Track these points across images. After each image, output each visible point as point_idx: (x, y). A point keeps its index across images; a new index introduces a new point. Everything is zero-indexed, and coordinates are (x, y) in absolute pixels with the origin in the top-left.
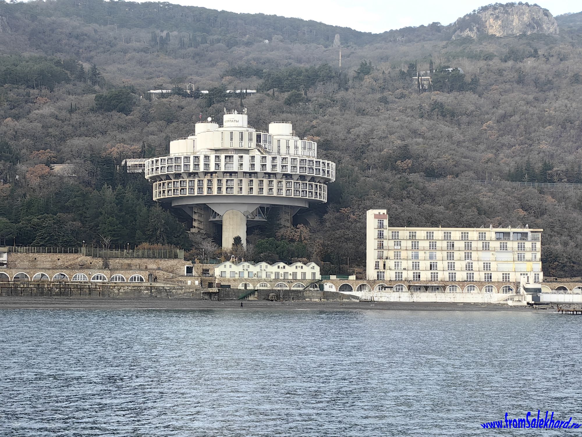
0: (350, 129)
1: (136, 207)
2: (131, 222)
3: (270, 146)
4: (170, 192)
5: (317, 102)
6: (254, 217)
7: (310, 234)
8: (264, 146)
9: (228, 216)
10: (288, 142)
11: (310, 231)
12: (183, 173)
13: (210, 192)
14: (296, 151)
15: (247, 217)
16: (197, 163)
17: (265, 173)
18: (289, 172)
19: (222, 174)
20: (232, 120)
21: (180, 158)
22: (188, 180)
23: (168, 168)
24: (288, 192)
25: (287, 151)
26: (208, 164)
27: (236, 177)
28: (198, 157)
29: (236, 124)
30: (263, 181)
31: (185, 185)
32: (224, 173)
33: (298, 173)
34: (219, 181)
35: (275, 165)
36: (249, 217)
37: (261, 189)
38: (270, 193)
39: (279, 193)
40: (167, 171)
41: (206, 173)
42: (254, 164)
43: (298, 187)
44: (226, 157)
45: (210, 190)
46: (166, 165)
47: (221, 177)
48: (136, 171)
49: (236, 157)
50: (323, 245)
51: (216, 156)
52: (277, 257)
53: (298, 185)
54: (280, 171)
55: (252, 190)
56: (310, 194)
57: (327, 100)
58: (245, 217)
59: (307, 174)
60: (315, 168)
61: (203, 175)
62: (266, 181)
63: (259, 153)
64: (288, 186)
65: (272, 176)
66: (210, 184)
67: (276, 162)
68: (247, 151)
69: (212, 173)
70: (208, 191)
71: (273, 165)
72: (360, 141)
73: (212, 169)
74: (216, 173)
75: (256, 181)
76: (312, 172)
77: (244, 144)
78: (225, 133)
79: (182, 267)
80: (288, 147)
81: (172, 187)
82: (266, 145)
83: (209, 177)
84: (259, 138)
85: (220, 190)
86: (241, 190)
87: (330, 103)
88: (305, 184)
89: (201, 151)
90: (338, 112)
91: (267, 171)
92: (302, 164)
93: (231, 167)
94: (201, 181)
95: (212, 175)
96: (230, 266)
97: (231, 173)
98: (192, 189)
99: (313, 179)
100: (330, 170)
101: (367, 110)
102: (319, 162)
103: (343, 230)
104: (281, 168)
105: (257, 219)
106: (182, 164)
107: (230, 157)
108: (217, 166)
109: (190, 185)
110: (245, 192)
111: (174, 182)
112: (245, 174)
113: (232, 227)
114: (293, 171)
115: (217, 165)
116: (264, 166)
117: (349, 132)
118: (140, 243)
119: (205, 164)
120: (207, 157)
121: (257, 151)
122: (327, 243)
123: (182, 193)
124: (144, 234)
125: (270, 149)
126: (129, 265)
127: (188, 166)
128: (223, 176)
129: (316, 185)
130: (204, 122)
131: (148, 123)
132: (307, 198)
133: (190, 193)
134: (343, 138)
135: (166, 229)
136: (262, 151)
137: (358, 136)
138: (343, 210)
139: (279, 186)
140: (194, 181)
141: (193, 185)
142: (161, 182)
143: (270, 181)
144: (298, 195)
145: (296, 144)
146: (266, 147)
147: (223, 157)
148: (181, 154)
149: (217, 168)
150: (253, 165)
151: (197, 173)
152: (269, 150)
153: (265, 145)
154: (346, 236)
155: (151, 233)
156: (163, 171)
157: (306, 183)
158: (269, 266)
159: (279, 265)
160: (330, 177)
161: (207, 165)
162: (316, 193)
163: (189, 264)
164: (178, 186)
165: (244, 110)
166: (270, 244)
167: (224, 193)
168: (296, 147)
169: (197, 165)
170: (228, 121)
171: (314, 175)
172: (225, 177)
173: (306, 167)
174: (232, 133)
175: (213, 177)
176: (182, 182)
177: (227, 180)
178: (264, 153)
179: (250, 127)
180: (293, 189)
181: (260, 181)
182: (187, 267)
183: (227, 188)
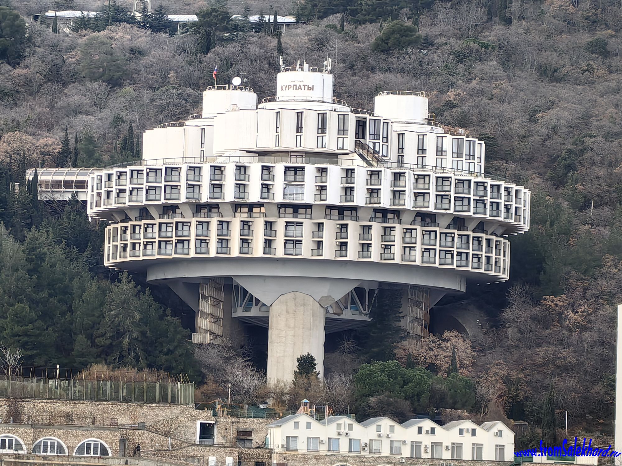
0: (535, 112)
1: (71, 279)
2: (63, 314)
3: (385, 147)
4: (149, 247)
5: (448, 47)
6: (339, 311)
7: (475, 354)
8: (371, 145)
9: (284, 308)
10: (421, 138)
11: (473, 347)
12: (184, 203)
13: (245, 250)
14: (439, 160)
15: (327, 312)
16: (217, 182)
17: (376, 210)
18: (431, 209)
19: (275, 209)
20: (298, 84)
21: (177, 169)
22: (194, 221)
23: (147, 190)
24: (426, 254)
25: (420, 159)
26: (244, 185)
27: (309, 216)
28: (220, 167)
29: (307, 94)
30: (370, 227)
31: (186, 233)
32: (281, 206)
33: (452, 211)
34: (269, 225)
35: (400, 191)
36: (331, 310)
37: (366, 247)
38: (386, 256)
39: (407, 258)
40: (147, 200)
41: (236, 206)
42: (352, 189)
43: (449, 244)
44: (287, 169)
45: (245, 245)
46: (145, 185)
47: (273, 216)
48: (58, 197)
49: (310, 170)
50: (507, 381)
51: (263, 167)
52: (406, 405)
53: (449, 239)
54: (412, 205)
55: (344, 248)
56: (476, 260)
57: (472, 44)
58: (322, 310)
59: (471, 214)
60: (489, 200)
61: (230, 209)
62: (377, 228)
63: (362, 163)
64: (426, 242)
65: (390, 216)
66: (246, 232)
67: (402, 184)
68: (333, 157)
69: (251, 207)
70: (242, 247)
71: (394, 192)
72: (560, 140)
73: (254, 196)
74: (260, 205)
75: (353, 228)
76: (481, 210)
77: (329, 141)
78: (284, 113)
79: (189, 424)
80: (422, 150)
81: (156, 235)
82: (377, 145)
83: (245, 215)
84: (361, 128)
85: (270, 246)
86: (319, 248)
87: (477, 51)
88: (464, 238)
89: (227, 154)
90: (500, 73)
91: (381, 205)
92: (461, 190)
93: (297, 194)
94: (225, 225)
95: (250, 211)
96: (309, 425)
97: (296, 208)
98: (203, 241)
99: (482, 226)
100: (522, 205)
101: (564, 71)
102: (499, 186)
103: (553, 348)
104: (413, 198)
105: (348, 315)
106: (183, 184)
107: (295, 169)
108: (265, 190)
109: (200, 233)
110: (328, 253)
111: (160, 224)
112: (328, 211)
113: (291, 333)
114: (439, 206)
115: (266, 188)
116: (373, 192)
117: (532, 119)
118: (85, 365)
119: (238, 186)
120: (241, 169)
121: (356, 157)
122: (514, 375)
123: (179, 251)
124: (94, 344)
125: (385, 154)
126: (69, 417)
127: (196, 188)
128: (277, 213)
129: (489, 241)
130: (225, 89)
131: (65, 85)
132: (469, 269)
133: (198, 250)
134: (522, 132)
135: (143, 333)
136: (369, 159)
137: (554, 129)
138: (549, 301)
139: (407, 240)
140: (208, 223)
141: (205, 233)
142: (129, 224)
143: (385, 228)
144: (449, 261)
145: (440, 145)
146: (377, 149)
147: (279, 169)
148: (180, 161)
149: (265, 195)
150: (349, 191)
151: (216, 206)
152: (383, 156)
153: (374, 143)
154: (558, 362)
155: (108, 342)
156: (134, 199)
157: (468, 236)
158: (397, 427)
159: (420, 425)
160: (521, 223)
161: (241, 187)
162: (488, 258)
163: (205, 417)
164: (169, 234)
165: (325, 63)
166: (389, 376)
167: (280, 253)
168: (440, 151)
169: (217, 187)
170: (289, 87)
171: (488, 216)
172: (282, 215)
173: (469, 199)
174: (299, 115)
175: (254, 215)
176: (180, 226)
177: (287, 222)
178: (374, 163)
179: (339, 102)
180: (437, 248)
181: (364, 226)
182: (201, 423)
183: (286, 242)
